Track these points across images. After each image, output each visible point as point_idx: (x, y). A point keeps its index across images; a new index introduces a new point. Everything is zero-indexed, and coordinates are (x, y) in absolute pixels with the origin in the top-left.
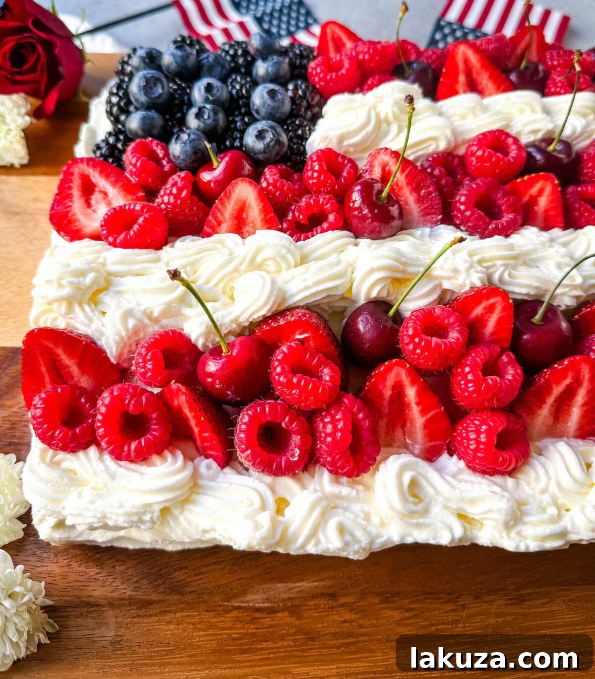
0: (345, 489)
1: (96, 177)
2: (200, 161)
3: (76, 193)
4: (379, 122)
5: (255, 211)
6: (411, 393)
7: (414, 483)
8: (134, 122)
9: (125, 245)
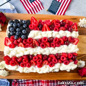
0: (28, 68)
1: (8, 40)
2: (17, 39)
3: (6, 41)
4: (35, 35)
5: (22, 45)
6: (34, 62)
7: (33, 68)
8: (11, 34)
9: (11, 48)
